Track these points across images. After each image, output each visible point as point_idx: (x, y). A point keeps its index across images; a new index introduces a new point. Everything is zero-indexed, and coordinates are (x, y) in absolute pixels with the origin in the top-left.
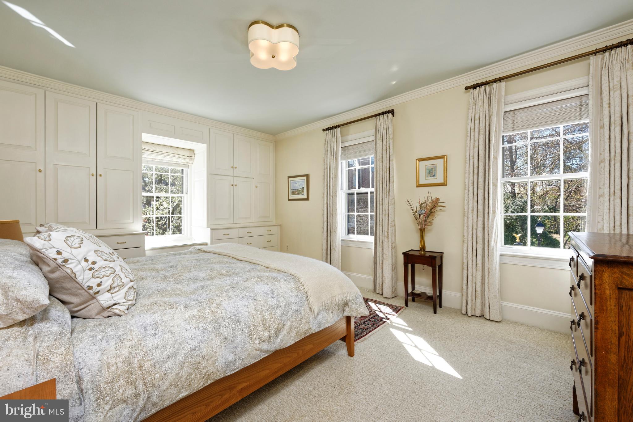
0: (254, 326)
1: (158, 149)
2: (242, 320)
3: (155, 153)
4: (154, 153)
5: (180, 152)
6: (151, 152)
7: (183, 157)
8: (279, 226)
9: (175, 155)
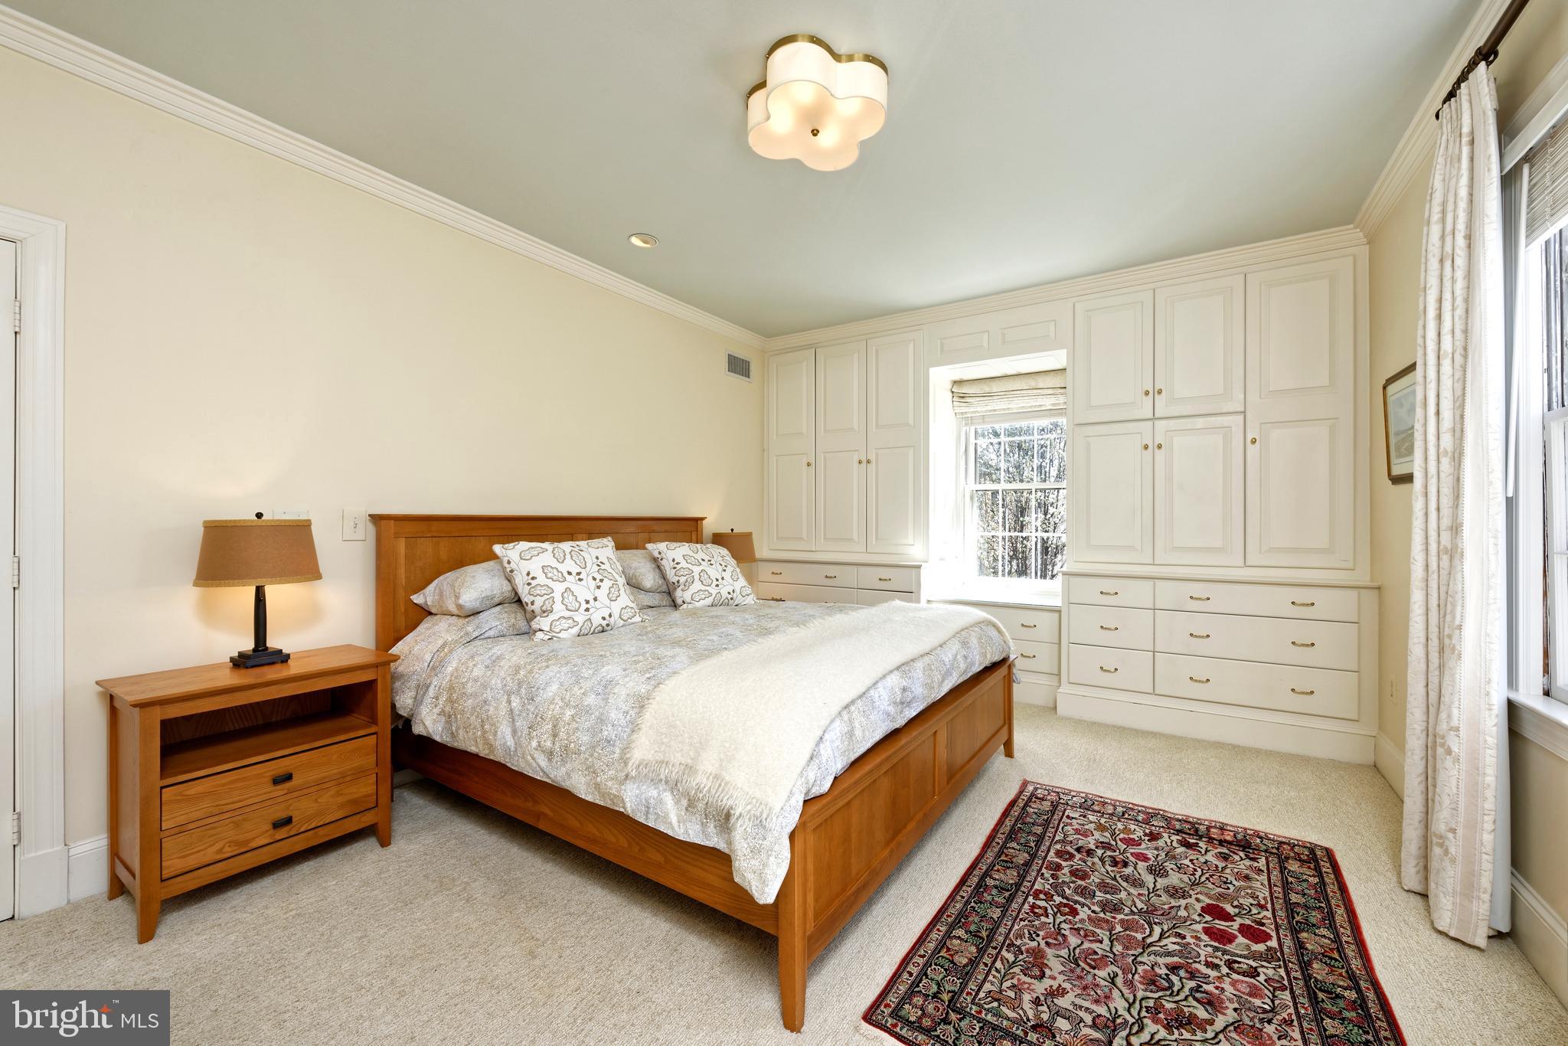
0: (541, 718)
1: (995, 387)
2: (538, 699)
3: (990, 398)
4: (985, 398)
5: (1042, 382)
6: (982, 399)
7: (1050, 391)
8: (1377, 591)
9: (1029, 391)
